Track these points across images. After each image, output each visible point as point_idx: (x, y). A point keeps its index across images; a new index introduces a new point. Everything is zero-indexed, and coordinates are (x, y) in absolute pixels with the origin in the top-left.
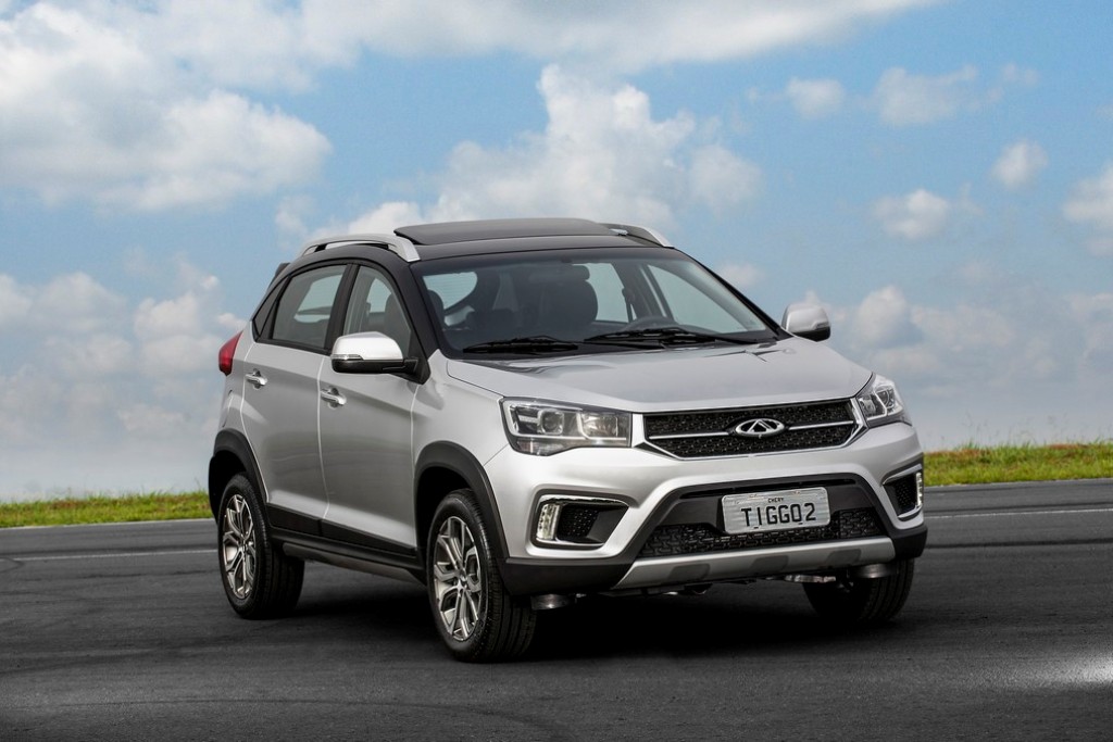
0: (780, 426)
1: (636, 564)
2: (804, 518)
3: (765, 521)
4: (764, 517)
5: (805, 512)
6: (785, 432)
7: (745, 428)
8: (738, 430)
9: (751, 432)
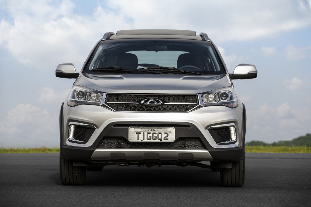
0: (161, 102)
1: (97, 150)
2: (163, 139)
3: (146, 138)
4: (146, 136)
5: (164, 136)
6: (163, 104)
7: (145, 102)
8: (142, 102)
9: (148, 103)
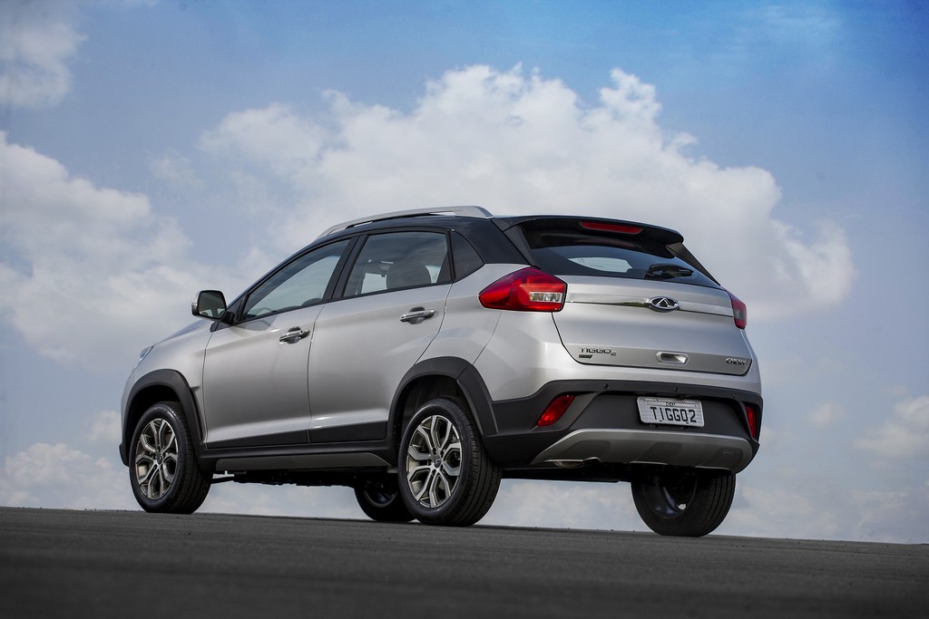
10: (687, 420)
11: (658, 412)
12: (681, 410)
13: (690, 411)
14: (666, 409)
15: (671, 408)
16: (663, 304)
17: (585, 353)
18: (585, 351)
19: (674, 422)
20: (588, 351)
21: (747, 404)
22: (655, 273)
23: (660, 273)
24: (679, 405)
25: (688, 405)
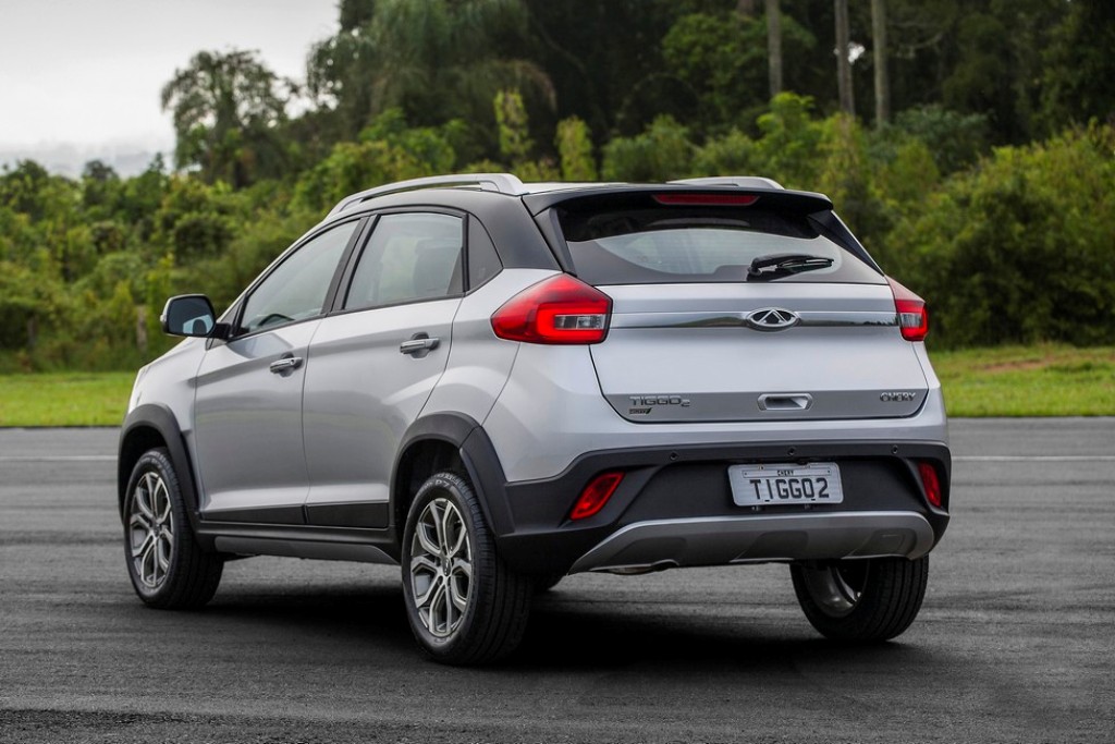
10: (813, 495)
11: (763, 487)
12: (804, 481)
13: (818, 480)
14: (778, 482)
15: (787, 479)
16: (772, 319)
17: (639, 406)
18: (639, 403)
19: (791, 500)
20: (644, 402)
21: (918, 461)
22: (761, 270)
23: (773, 268)
24: (799, 472)
25: (813, 471)
